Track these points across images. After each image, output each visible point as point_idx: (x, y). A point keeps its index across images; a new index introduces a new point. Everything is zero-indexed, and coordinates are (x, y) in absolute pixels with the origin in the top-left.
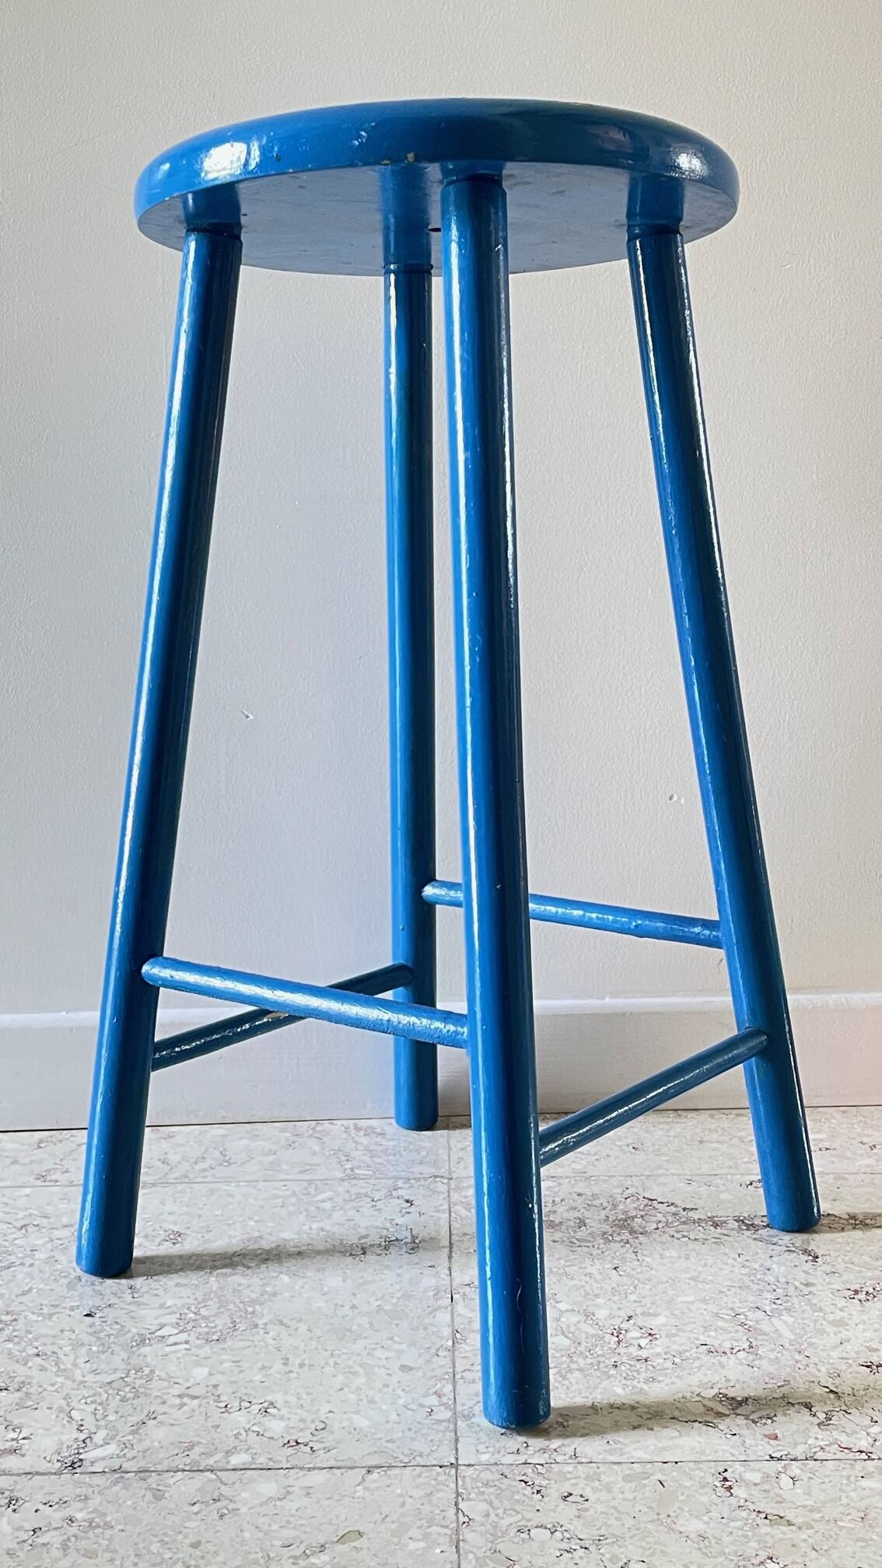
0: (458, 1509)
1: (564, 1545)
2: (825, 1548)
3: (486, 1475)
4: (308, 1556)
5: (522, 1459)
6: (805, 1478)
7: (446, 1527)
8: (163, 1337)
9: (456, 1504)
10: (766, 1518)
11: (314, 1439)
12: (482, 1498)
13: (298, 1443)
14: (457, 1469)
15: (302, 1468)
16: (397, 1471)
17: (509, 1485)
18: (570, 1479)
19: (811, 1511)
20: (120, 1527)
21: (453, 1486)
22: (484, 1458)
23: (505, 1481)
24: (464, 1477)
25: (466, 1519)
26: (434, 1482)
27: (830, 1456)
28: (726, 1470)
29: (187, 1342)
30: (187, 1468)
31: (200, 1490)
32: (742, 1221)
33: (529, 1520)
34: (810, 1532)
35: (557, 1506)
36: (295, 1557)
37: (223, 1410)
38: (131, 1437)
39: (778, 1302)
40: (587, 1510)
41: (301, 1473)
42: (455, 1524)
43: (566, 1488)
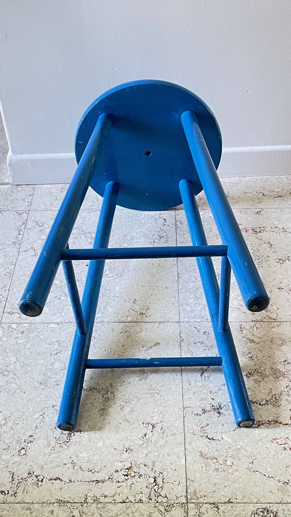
0: (180, 336)
1: (204, 348)
2: (262, 350)
3: (187, 325)
4: (148, 350)
5: (195, 320)
6: (260, 328)
7: (178, 342)
8: (107, 274)
9: (180, 335)
10: (249, 340)
11: (146, 312)
12: (186, 333)
13: (143, 314)
14: (180, 323)
15: (144, 322)
16: (166, 323)
17: (192, 329)
18: (206, 327)
19: (260, 338)
20: (106, 340)
21: (179, 328)
22: (186, 319)
23: (191, 327)
24: (181, 326)
25: (182, 340)
26: (175, 327)
27: (266, 321)
28: (242, 325)
29: (113, 277)
30: (118, 321)
31: (122, 329)
32: (253, 230)
33: (196, 340)
34: (259, 345)
35: (202, 336)
36: (145, 350)
37: (124, 302)
38: (104, 311)
39: (260, 264)
40: (209, 337)
41: (144, 324)
42: (180, 341)
43: (205, 330)
